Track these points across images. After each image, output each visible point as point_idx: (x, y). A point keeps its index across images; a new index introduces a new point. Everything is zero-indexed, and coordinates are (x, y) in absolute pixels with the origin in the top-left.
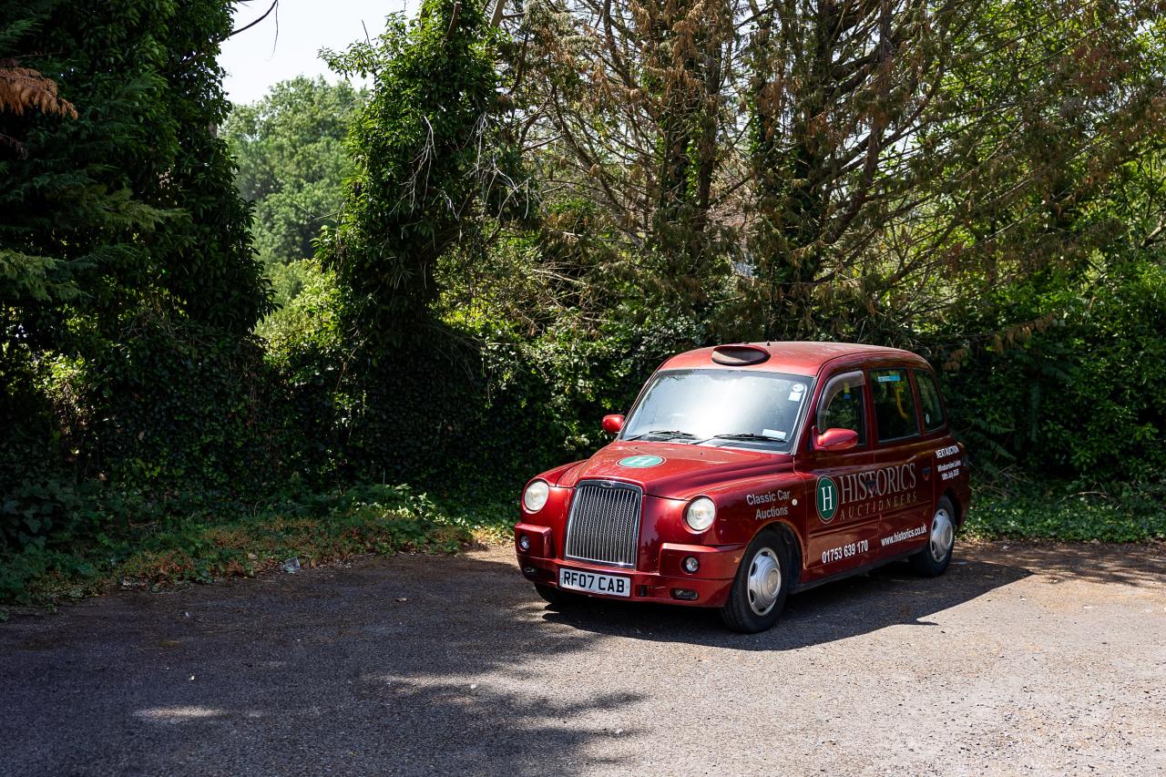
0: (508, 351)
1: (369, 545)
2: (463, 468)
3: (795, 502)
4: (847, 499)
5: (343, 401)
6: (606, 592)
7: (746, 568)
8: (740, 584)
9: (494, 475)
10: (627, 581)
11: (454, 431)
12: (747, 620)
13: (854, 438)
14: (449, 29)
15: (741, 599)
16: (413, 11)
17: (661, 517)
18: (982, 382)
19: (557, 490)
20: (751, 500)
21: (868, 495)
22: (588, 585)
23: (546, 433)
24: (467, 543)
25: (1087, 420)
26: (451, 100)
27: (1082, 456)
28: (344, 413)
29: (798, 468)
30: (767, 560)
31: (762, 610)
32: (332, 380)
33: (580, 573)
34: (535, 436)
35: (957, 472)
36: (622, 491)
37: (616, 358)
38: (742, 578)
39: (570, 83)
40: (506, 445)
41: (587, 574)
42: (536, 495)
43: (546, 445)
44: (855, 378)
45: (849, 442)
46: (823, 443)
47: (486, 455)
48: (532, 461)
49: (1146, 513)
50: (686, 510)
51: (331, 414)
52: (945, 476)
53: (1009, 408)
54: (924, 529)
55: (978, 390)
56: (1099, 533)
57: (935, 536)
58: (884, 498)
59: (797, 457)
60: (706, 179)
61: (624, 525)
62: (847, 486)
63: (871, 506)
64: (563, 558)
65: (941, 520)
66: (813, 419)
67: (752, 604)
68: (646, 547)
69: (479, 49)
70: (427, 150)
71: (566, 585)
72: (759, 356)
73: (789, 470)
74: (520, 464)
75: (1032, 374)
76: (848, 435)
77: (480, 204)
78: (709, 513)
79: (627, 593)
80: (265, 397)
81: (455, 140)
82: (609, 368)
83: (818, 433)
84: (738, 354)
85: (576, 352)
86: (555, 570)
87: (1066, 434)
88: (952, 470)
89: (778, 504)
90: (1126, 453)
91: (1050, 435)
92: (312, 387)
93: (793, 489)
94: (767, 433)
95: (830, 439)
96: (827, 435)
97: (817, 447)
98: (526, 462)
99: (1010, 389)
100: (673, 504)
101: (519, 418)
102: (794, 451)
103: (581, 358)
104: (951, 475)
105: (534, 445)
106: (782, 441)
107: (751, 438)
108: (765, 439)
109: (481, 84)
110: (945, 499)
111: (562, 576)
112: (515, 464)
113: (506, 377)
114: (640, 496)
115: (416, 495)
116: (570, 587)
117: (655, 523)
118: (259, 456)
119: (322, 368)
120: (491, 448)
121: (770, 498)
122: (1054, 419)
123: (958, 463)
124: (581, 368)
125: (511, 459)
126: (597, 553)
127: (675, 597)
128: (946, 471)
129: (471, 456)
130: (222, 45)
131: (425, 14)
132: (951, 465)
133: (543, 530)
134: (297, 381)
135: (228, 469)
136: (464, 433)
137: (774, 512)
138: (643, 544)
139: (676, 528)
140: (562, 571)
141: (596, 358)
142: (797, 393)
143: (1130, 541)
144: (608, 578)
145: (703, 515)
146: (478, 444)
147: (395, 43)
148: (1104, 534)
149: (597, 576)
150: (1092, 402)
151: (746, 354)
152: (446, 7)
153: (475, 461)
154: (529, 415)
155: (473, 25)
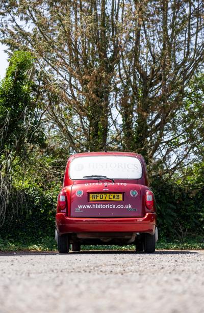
0: (37, 194)
2: (21, 235)
9: (32, 237)
11: (18, 222)
14: (15, 82)
26: (16, 105)
39: (55, 99)
43: (51, 227)
47: (30, 230)
69: (25, 88)
70: (7, 120)
81: (16, 118)
101: (41, 217)
105: (46, 227)
109: (26, 101)
113: (36, 202)
120: (31, 227)
131: (7, 77)
136: (22, 223)
146: (27, 226)
152: (13, 74)
153: (25, 232)
154: (45, 215)
155: (22, 80)
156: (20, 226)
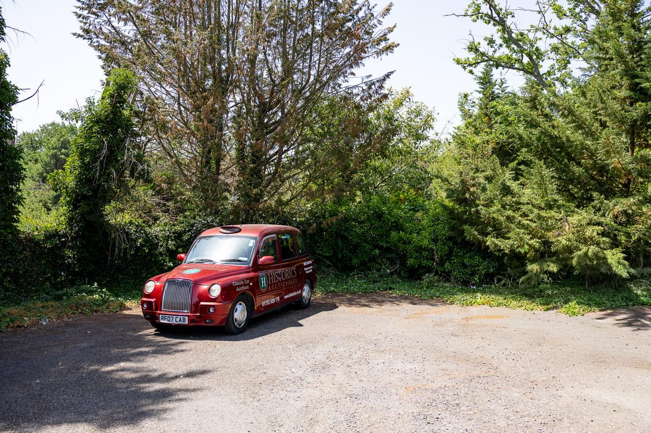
0: (140, 231)
1: (80, 311)
2: (122, 278)
3: (251, 284)
4: (271, 282)
5: (69, 253)
6: (178, 323)
7: (233, 310)
8: (231, 316)
9: (135, 280)
10: (187, 318)
12: (234, 330)
13: (273, 259)
14: (113, 106)
15: (231, 322)
16: (98, 97)
17: (199, 293)
18: (321, 238)
19: (158, 284)
20: (234, 284)
21: (279, 280)
22: (171, 320)
23: (156, 262)
24: (122, 307)
25: (357, 249)
26: (114, 132)
27: (355, 261)
28: (69, 257)
29: (252, 271)
30: (241, 306)
31: (240, 325)
32: (64, 244)
33: (168, 316)
34: (152, 263)
35: (311, 270)
36: (184, 283)
37: (185, 232)
38: (231, 313)
39: (163, 127)
40: (140, 268)
41: (170, 316)
42: (150, 287)
43: (156, 267)
44: (273, 237)
45: (271, 261)
46: (261, 261)
47: (132, 272)
49: (377, 282)
50: (209, 289)
51: (63, 257)
52: (307, 272)
53: (330, 247)
54: (300, 292)
55: (319, 241)
56: (361, 290)
57: (304, 294)
58: (285, 281)
59: (252, 267)
60: (218, 165)
61: (185, 296)
62: (271, 277)
63: (280, 284)
64: (161, 310)
65: (306, 288)
66: (258, 253)
67: (236, 323)
68: (194, 304)
69: (126, 113)
70: (104, 151)
71: (161, 321)
72: (237, 230)
73: (249, 272)
75: (338, 235)
76: (270, 258)
77: (127, 172)
78: (218, 290)
79: (187, 322)
80: (34, 252)
81: (116, 148)
82: (182, 236)
83: (259, 258)
84: (230, 229)
85: (168, 230)
86: (157, 316)
87: (350, 255)
88: (309, 269)
89: (245, 285)
90: (370, 260)
91: (345, 255)
92: (55, 247)
93: (251, 279)
94: (240, 259)
95: (264, 260)
96: (263, 258)
97: (259, 263)
99: (331, 241)
100: (204, 287)
101: (145, 257)
102: (251, 265)
103: (170, 233)
104: (309, 272)
105: (151, 267)
106: (246, 261)
107: (234, 260)
108: (240, 261)
109: (128, 126)
110: (307, 280)
111: (160, 318)
113: (139, 241)
114: (191, 285)
115: (101, 289)
116: (164, 322)
117: (197, 295)
118: (31, 277)
119: (59, 239)
120: (133, 269)
121: (242, 283)
122: (346, 250)
123: (312, 267)
124: (170, 237)
126: (175, 307)
127: (206, 323)
128: (308, 270)
129: (125, 273)
130: (13, 107)
131: (103, 98)
132: (309, 268)
133: (153, 300)
134: (48, 246)
135: (16, 283)
136: (122, 264)
137: (244, 288)
138: (193, 303)
139: (205, 296)
140: (161, 316)
141: (176, 233)
142: (252, 243)
143: (372, 292)
144: (179, 317)
145: (216, 291)
146: (128, 268)
147: (90, 109)
148: (363, 290)
149: (174, 317)
150: (358, 243)
151: (232, 229)
152: (112, 96)
153: (127, 274)
154: (149, 255)
155: (123, 103)
156: (120, 268)
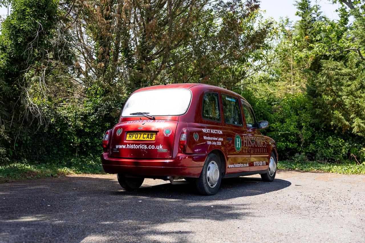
23: (65, 141)
34: (61, 142)
48: (61, 151)
74: (57, 152)
82: (87, 118)
98: (59, 151)
112: (55, 151)
113: (52, 120)
125: (53, 150)
141: (83, 115)
154: (60, 134)
